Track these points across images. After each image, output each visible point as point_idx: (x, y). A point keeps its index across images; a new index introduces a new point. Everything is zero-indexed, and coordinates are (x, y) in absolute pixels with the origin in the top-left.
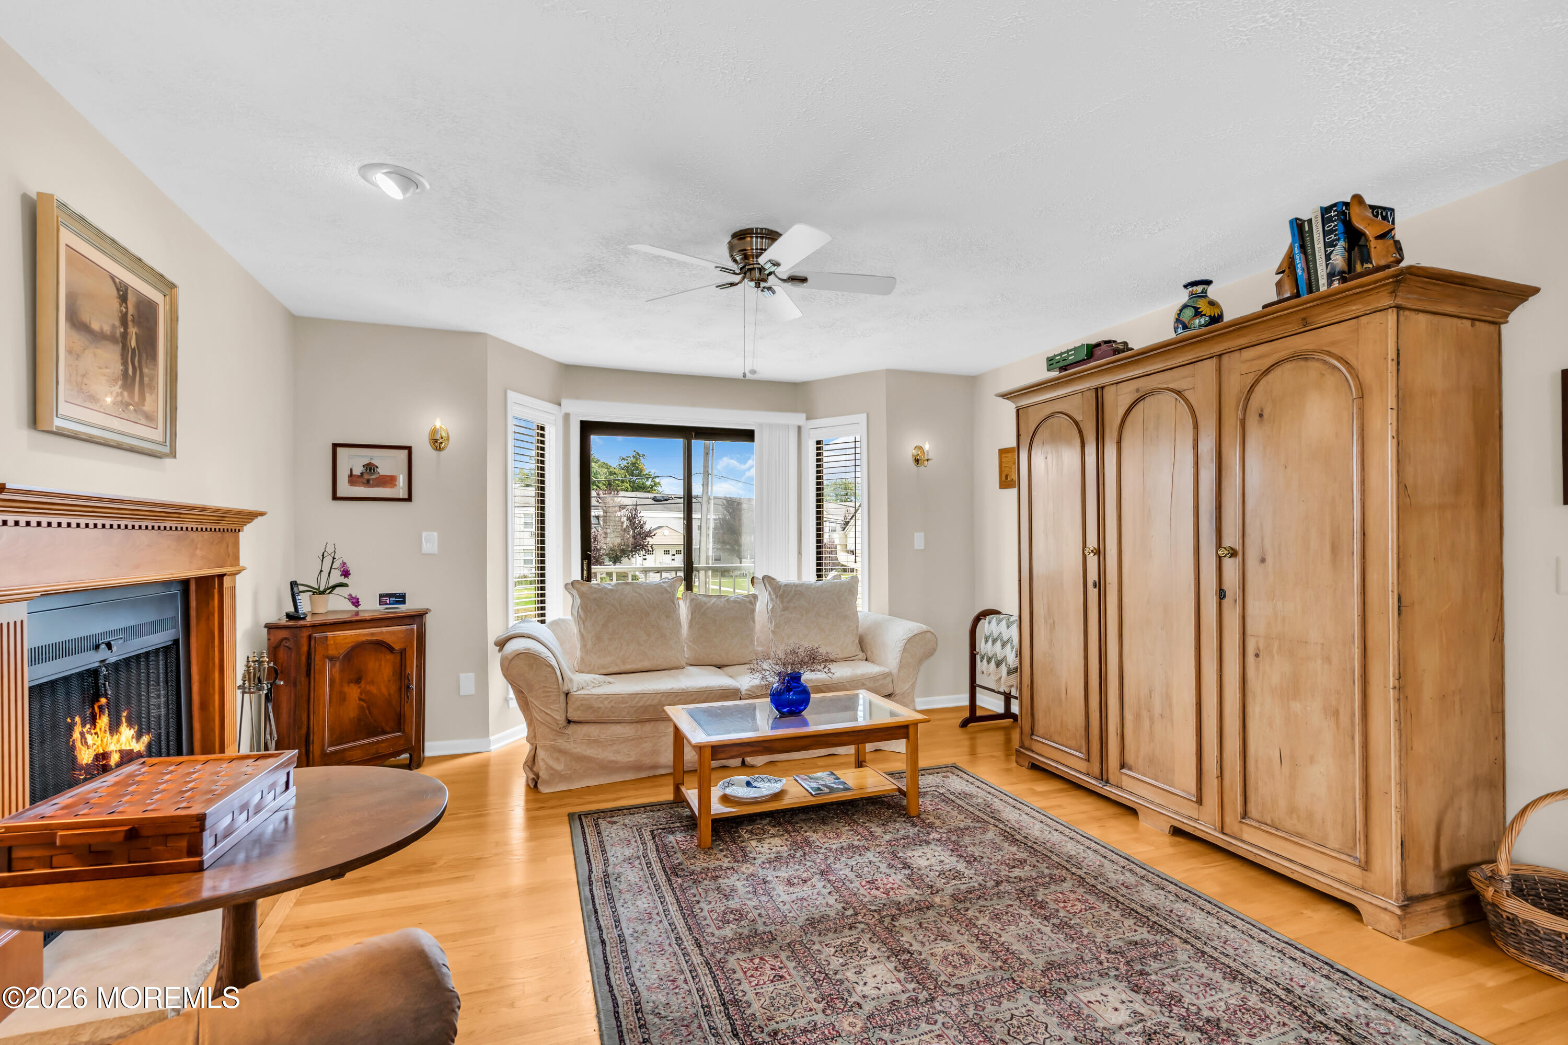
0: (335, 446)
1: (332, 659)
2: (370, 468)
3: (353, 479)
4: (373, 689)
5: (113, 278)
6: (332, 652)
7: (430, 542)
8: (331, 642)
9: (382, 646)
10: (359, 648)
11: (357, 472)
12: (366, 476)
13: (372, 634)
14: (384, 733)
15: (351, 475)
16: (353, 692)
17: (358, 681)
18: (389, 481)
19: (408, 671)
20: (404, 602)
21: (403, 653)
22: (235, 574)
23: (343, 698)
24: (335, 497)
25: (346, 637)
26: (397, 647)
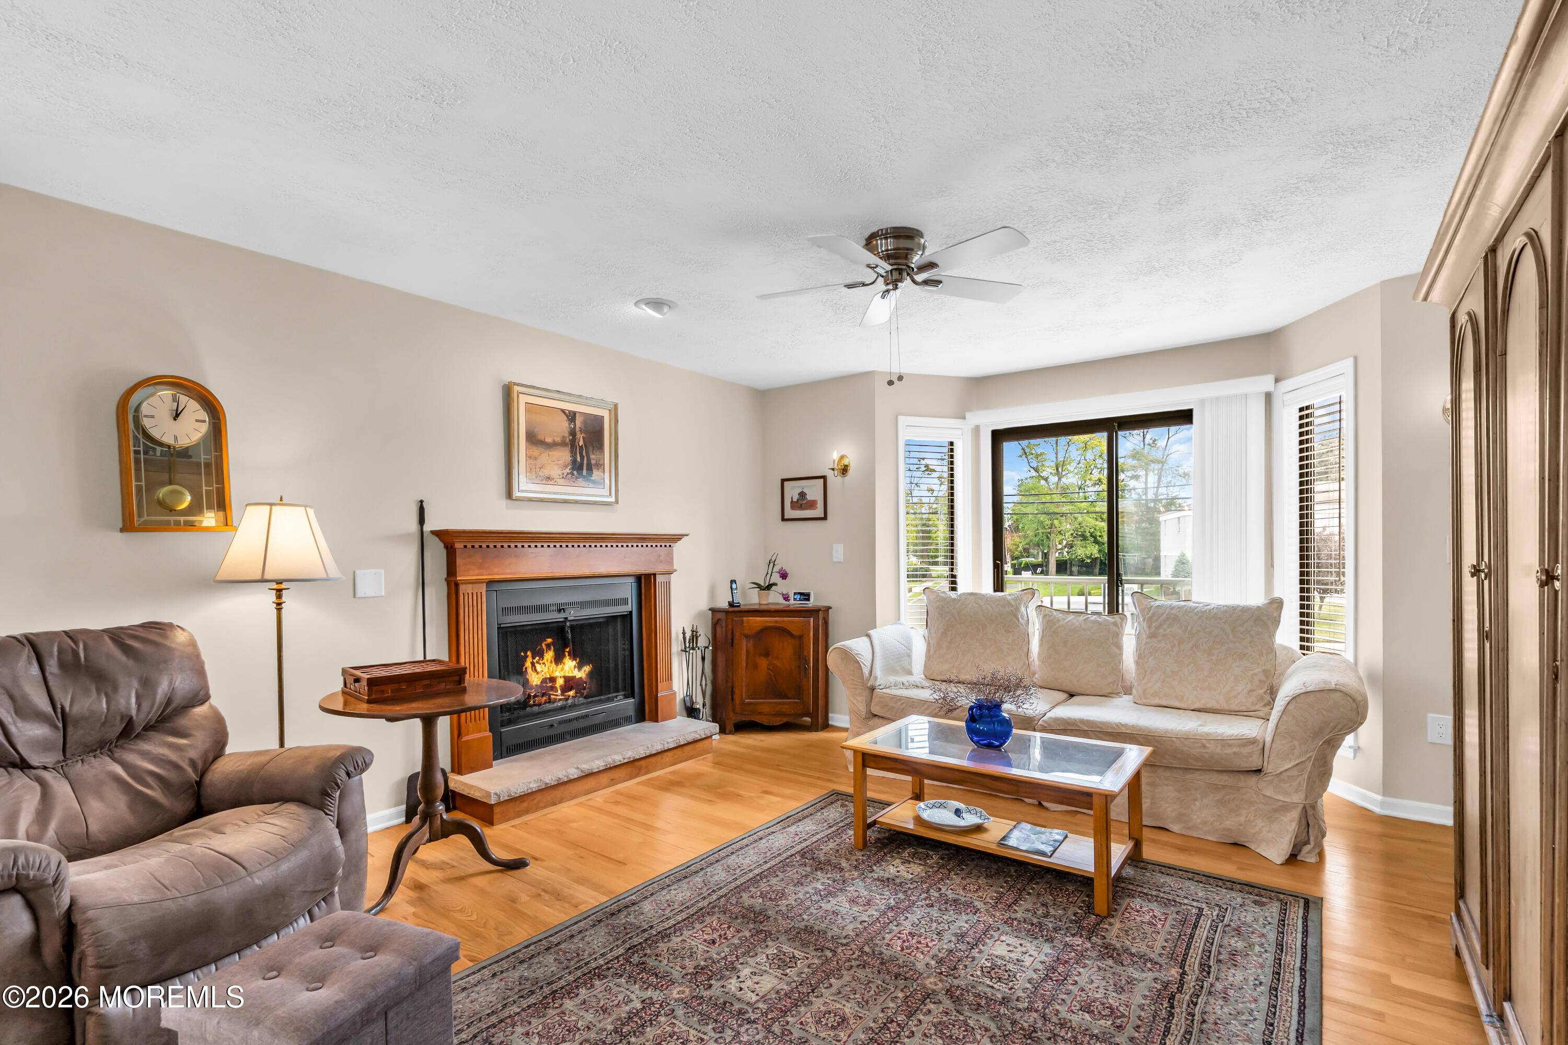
0: (783, 481)
1: (747, 637)
2: (802, 495)
3: (795, 505)
4: (778, 663)
5: (563, 411)
6: (747, 632)
7: (839, 552)
8: (745, 624)
9: (783, 631)
10: (765, 630)
11: (795, 500)
12: (800, 502)
13: (776, 622)
14: (788, 698)
15: (792, 502)
16: (763, 663)
17: (767, 654)
18: (812, 505)
19: (805, 654)
20: (808, 600)
21: (801, 637)
22: (670, 573)
23: (756, 667)
24: (783, 519)
25: (756, 622)
26: (796, 633)
